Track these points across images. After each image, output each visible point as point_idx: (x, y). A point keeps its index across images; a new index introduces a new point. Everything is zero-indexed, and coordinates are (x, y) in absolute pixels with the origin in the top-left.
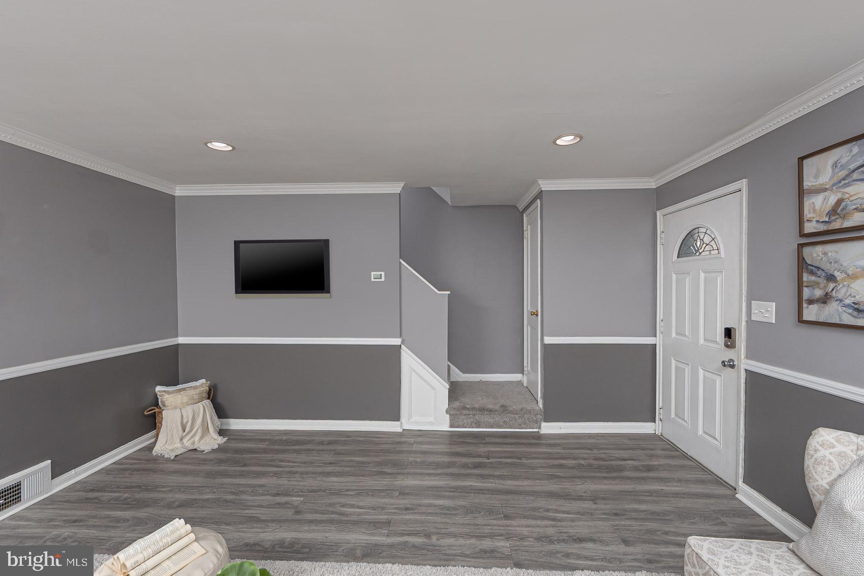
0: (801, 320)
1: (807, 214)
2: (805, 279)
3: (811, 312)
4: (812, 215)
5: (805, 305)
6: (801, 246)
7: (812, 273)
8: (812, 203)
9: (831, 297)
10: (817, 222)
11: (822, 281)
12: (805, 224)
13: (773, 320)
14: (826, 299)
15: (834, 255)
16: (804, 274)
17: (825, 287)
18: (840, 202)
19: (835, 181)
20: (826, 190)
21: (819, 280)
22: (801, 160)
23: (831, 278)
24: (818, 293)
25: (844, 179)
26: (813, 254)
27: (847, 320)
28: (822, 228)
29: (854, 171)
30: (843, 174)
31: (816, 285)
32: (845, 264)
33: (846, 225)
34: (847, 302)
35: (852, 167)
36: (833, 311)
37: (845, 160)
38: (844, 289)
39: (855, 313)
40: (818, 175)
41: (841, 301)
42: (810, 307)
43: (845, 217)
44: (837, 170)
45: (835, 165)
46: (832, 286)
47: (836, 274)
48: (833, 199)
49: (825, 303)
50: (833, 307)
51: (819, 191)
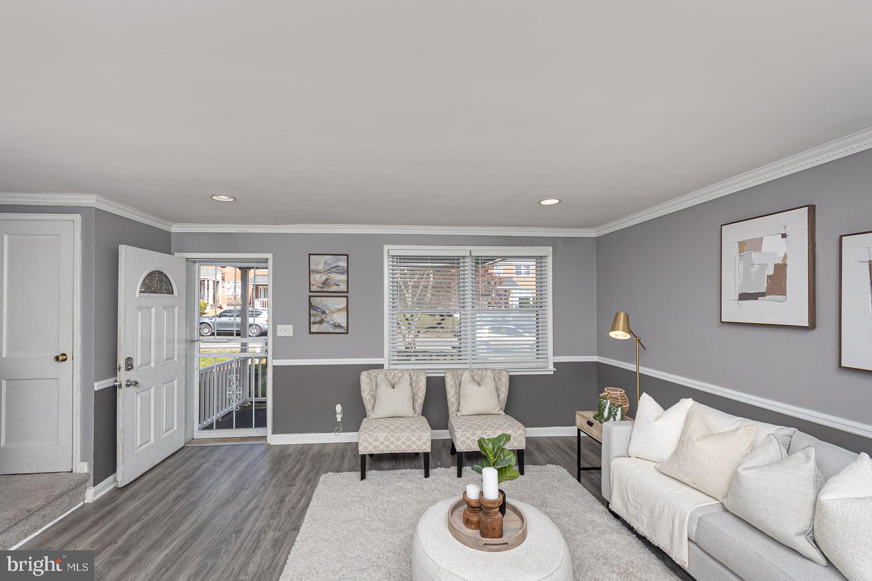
0: (310, 333)
1: (312, 282)
2: (311, 313)
3: (315, 328)
4: (315, 283)
5: (312, 325)
6: (310, 297)
7: (315, 310)
8: (315, 277)
9: (324, 321)
10: (317, 286)
11: (320, 314)
12: (311, 287)
13: (291, 334)
14: (321, 322)
15: (325, 303)
16: (311, 311)
17: (322, 316)
18: (327, 279)
19: (325, 269)
20: (321, 273)
21: (319, 313)
22: (310, 255)
23: (324, 312)
24: (318, 319)
25: (329, 270)
26: (316, 301)
27: (331, 330)
28: (319, 289)
29: (333, 268)
30: (328, 268)
31: (317, 315)
32: (330, 307)
33: (330, 290)
34: (331, 323)
35: (333, 266)
36: (325, 327)
37: (329, 262)
38: (329, 318)
39: (334, 327)
40: (317, 264)
41: (328, 322)
42: (314, 325)
43: (329, 286)
44: (326, 265)
45: (325, 263)
46: (324, 316)
47: (326, 311)
48: (324, 278)
49: (321, 323)
50: (325, 325)
51: (318, 272)
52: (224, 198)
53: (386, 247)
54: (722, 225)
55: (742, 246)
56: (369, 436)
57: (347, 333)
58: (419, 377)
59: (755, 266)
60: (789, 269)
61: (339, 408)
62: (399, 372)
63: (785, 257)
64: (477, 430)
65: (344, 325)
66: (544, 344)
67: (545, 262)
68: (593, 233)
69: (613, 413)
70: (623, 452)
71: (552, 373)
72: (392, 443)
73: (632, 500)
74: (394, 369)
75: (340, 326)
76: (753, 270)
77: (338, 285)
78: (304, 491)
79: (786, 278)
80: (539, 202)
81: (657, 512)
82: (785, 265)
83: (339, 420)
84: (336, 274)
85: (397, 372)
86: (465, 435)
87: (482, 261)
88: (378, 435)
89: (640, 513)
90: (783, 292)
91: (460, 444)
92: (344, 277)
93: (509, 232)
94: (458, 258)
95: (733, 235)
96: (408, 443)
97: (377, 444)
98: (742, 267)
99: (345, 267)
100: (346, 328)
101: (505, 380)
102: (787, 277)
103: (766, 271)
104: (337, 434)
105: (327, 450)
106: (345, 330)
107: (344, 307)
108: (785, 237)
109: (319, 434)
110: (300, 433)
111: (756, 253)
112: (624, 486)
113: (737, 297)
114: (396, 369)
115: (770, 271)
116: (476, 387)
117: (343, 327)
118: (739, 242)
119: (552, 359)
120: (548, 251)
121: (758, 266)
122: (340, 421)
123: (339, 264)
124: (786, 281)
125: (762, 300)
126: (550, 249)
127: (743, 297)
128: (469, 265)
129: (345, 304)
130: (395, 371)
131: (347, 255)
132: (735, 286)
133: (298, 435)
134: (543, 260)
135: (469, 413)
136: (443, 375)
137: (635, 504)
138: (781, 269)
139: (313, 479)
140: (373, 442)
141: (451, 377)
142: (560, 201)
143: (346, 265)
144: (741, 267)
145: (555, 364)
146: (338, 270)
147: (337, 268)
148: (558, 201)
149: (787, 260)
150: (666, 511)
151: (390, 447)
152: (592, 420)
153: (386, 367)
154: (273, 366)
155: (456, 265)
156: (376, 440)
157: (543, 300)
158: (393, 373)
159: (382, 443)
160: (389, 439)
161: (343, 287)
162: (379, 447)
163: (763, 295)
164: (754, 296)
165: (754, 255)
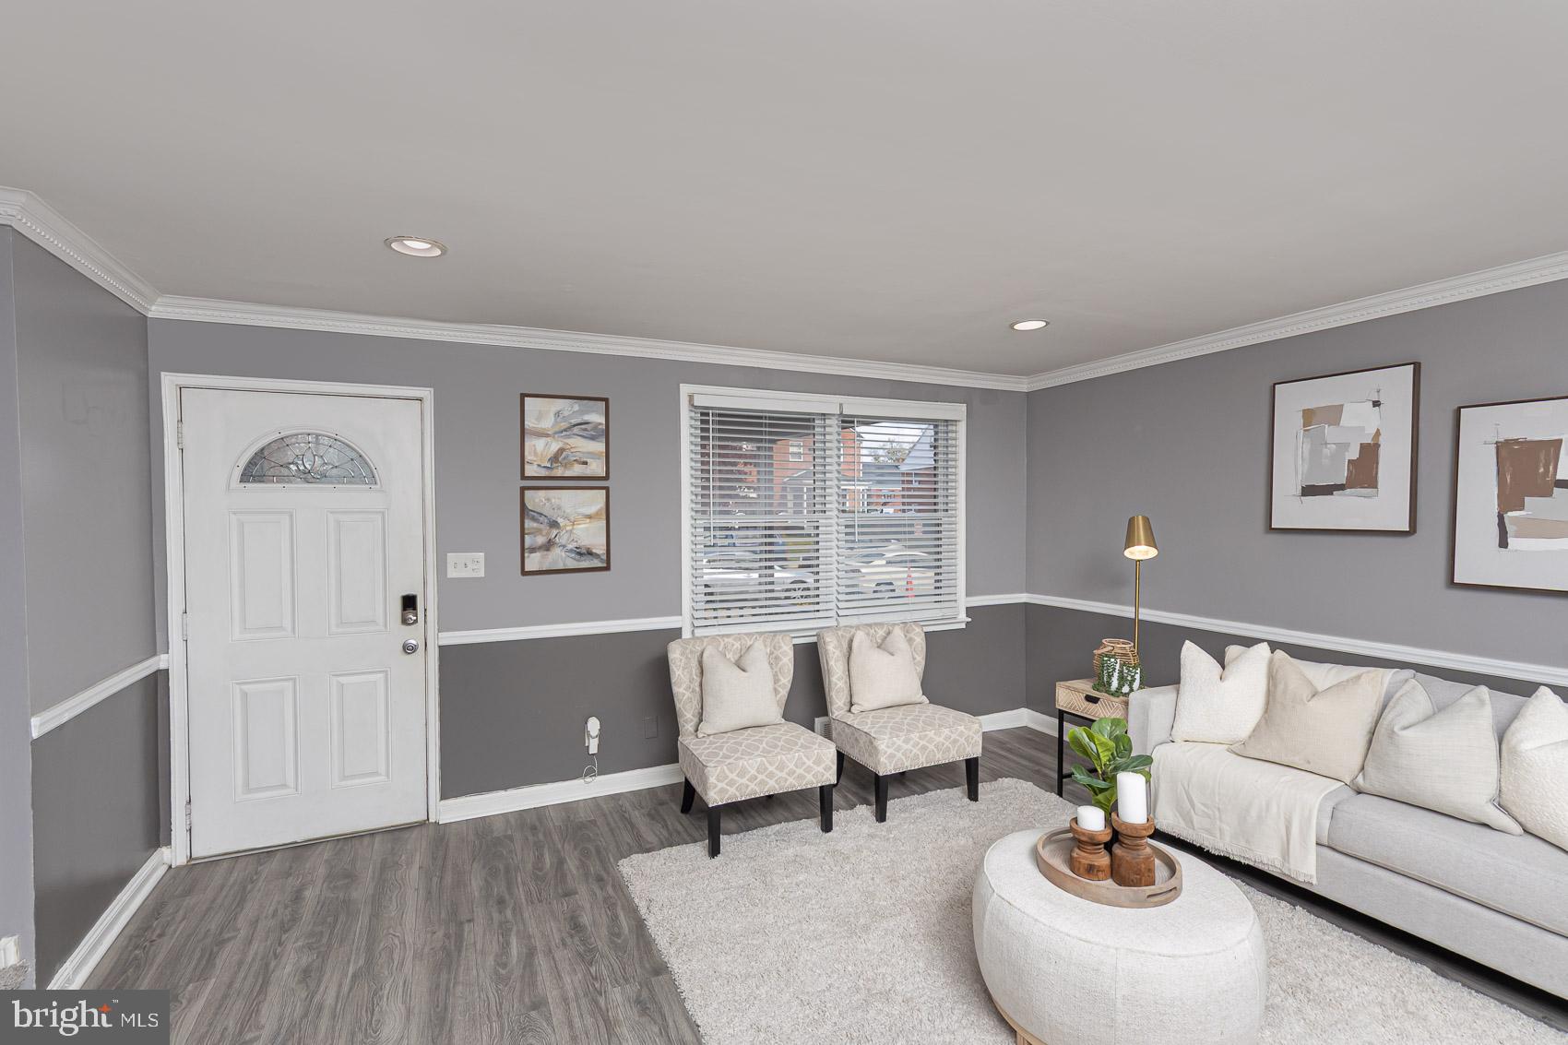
0: (524, 571)
1: (528, 457)
2: (526, 526)
3: (533, 562)
4: (533, 459)
5: (526, 555)
6: (523, 489)
7: (534, 519)
8: (534, 446)
9: (554, 544)
10: (539, 465)
11: (545, 528)
12: (527, 466)
13: (482, 574)
14: (548, 546)
15: (557, 501)
16: (526, 521)
17: (548, 534)
18: (561, 450)
19: (557, 429)
20: (547, 436)
21: (542, 526)
22: (523, 396)
23: (554, 524)
24: (540, 540)
25: (565, 430)
26: (536, 499)
27: (572, 564)
28: (544, 473)
29: (575, 426)
30: (564, 425)
31: (539, 531)
32: (568, 511)
33: (568, 473)
34: (570, 547)
35: (574, 421)
36: (558, 558)
37: (566, 413)
38: (567, 535)
39: (578, 557)
40: (539, 417)
41: (564, 546)
42: (533, 555)
43: (567, 465)
44: (558, 420)
45: (558, 414)
46: (555, 532)
47: (560, 520)
48: (555, 447)
49: (548, 550)
50: (557, 551)
51: (541, 434)
52: (417, 247)
53: (685, 389)
54: (1275, 384)
55: (1309, 416)
56: (728, 768)
57: (607, 568)
58: (780, 647)
59: (1329, 446)
60: (1382, 452)
61: (594, 725)
62: (735, 640)
63: (1378, 433)
64: (913, 732)
65: (601, 550)
66: (951, 576)
67: (952, 432)
68: (1024, 385)
69: (1129, 678)
70: (1164, 736)
71: (963, 626)
72: (772, 775)
73: (1199, 805)
74: (723, 636)
75: (590, 553)
76: (1326, 451)
77: (585, 463)
78: (606, 900)
79: (1377, 463)
80: (1012, 326)
81: (1254, 813)
82: (1377, 446)
83: (593, 749)
84: (583, 440)
85: (730, 640)
86: (894, 744)
88: (745, 763)
89: (1218, 822)
90: (1373, 483)
91: (886, 761)
92: (600, 447)
93: (901, 374)
95: (1293, 400)
96: (799, 771)
97: (744, 781)
98: (1309, 446)
99: (600, 424)
100: (604, 557)
101: (920, 641)
102: (1380, 464)
103: (1347, 453)
104: (588, 779)
105: (583, 816)
106: (602, 560)
107: (600, 510)
108: (1379, 405)
109: (550, 786)
110: (505, 788)
111: (1331, 427)
112: (1183, 786)
113: (1299, 491)
114: (728, 636)
115: (1354, 454)
116: (885, 657)
117: (597, 556)
118: (1304, 411)
119: (964, 602)
120: (958, 411)
121: (1334, 446)
122: (596, 752)
123: (587, 418)
124: (1377, 468)
125: (1340, 495)
126: (963, 407)
127: (1309, 491)
129: (602, 504)
130: (726, 640)
131: (606, 400)
132: (1297, 473)
133: (502, 793)
134: (950, 428)
135: (875, 705)
136: (814, 639)
137: (1206, 810)
138: (1370, 453)
139: (603, 873)
140: (736, 778)
141: (835, 642)
142: (1047, 323)
143: (603, 420)
144: (1307, 447)
145: (970, 611)
146: (586, 430)
147: (583, 427)
148: (1044, 324)
149: (1381, 438)
150: (1274, 809)
151: (767, 783)
152: (1095, 694)
153: (686, 634)
154: (440, 647)
156: (742, 774)
157: (949, 498)
158: (722, 643)
159: (753, 778)
160: (766, 768)
161: (597, 468)
162: (747, 786)
163: (1341, 487)
164: (1328, 490)
165: (1329, 431)
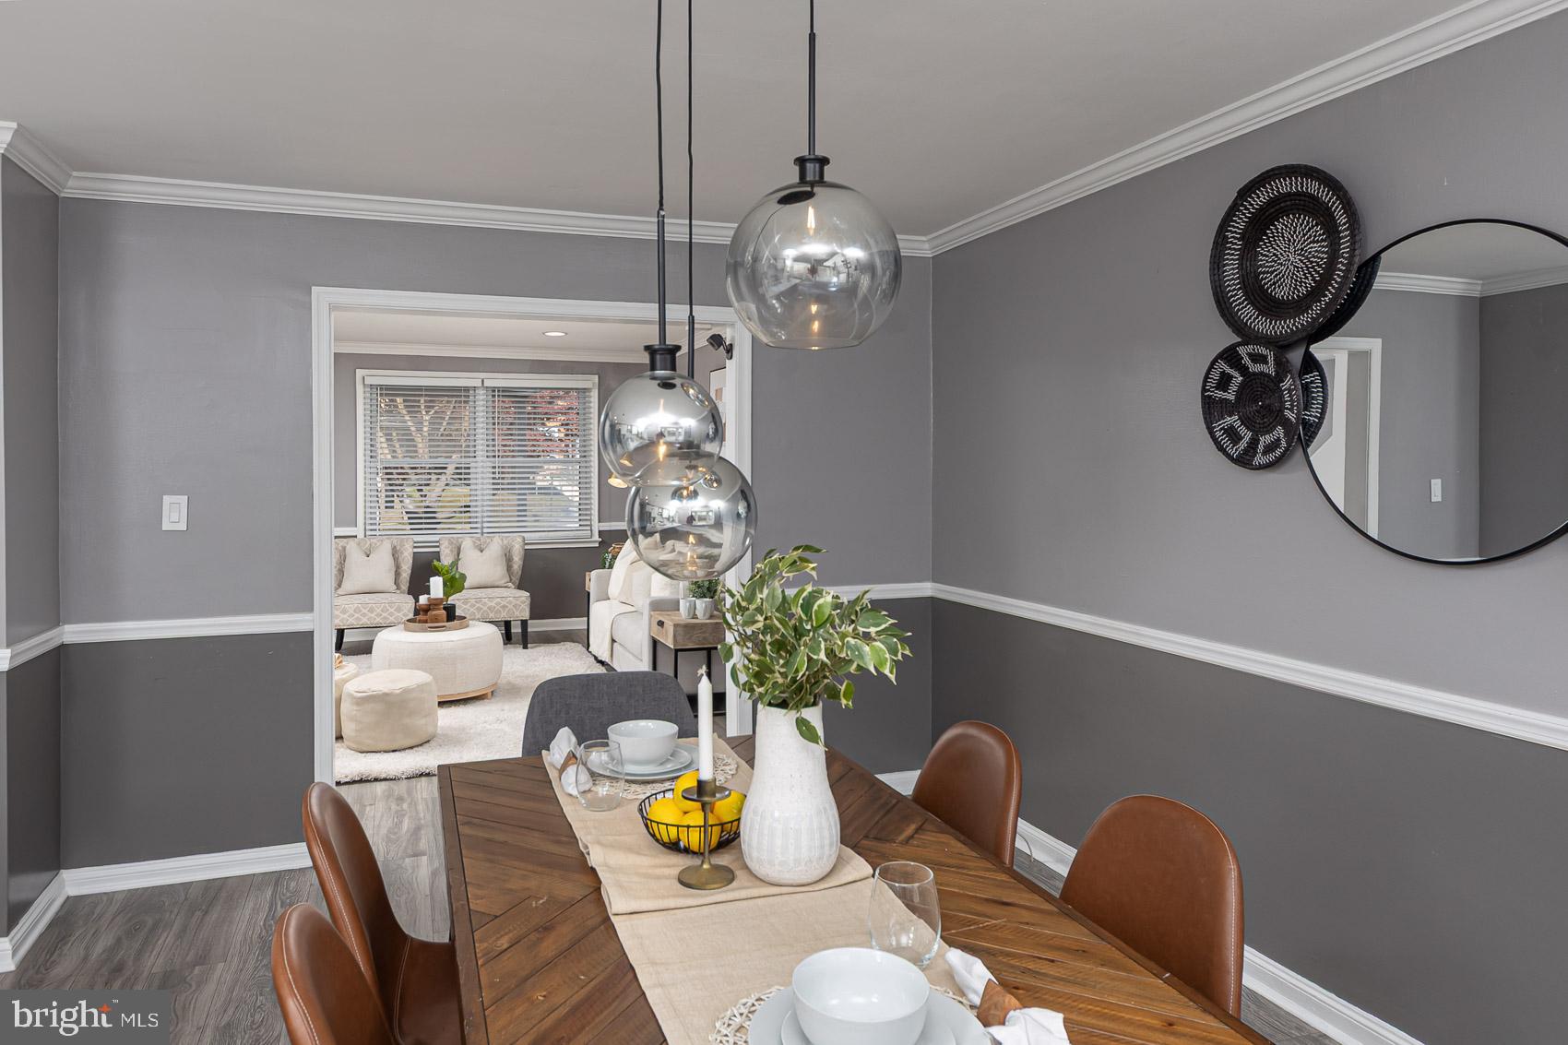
53: (359, 373)
58: (404, 545)
66: (588, 507)
67: (589, 397)
71: (597, 545)
72: (364, 615)
87: (500, 394)
94: (467, 389)
96: (384, 615)
101: (519, 548)
119: (597, 527)
120: (592, 381)
126: (596, 377)
128: (481, 396)
134: (587, 393)
136: (435, 550)
145: (601, 533)
155: (463, 399)
160: (360, 611)
